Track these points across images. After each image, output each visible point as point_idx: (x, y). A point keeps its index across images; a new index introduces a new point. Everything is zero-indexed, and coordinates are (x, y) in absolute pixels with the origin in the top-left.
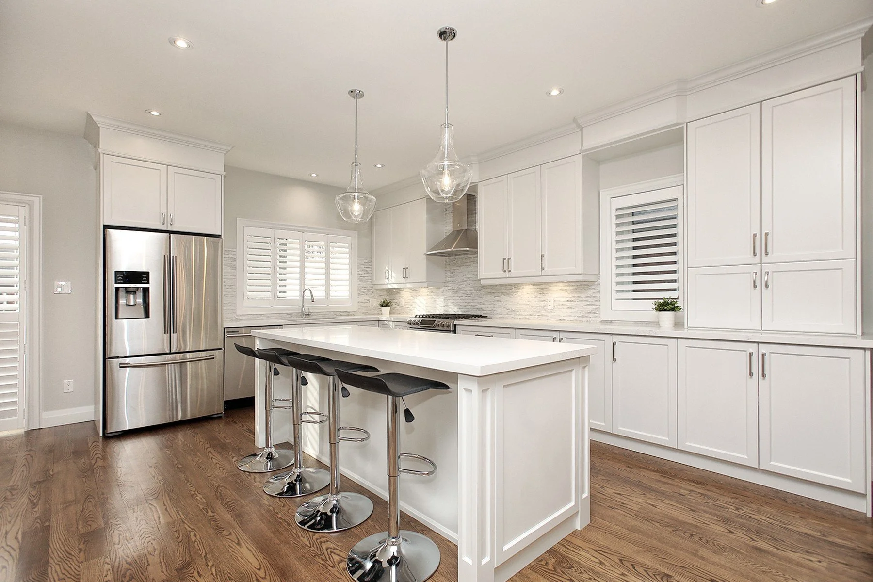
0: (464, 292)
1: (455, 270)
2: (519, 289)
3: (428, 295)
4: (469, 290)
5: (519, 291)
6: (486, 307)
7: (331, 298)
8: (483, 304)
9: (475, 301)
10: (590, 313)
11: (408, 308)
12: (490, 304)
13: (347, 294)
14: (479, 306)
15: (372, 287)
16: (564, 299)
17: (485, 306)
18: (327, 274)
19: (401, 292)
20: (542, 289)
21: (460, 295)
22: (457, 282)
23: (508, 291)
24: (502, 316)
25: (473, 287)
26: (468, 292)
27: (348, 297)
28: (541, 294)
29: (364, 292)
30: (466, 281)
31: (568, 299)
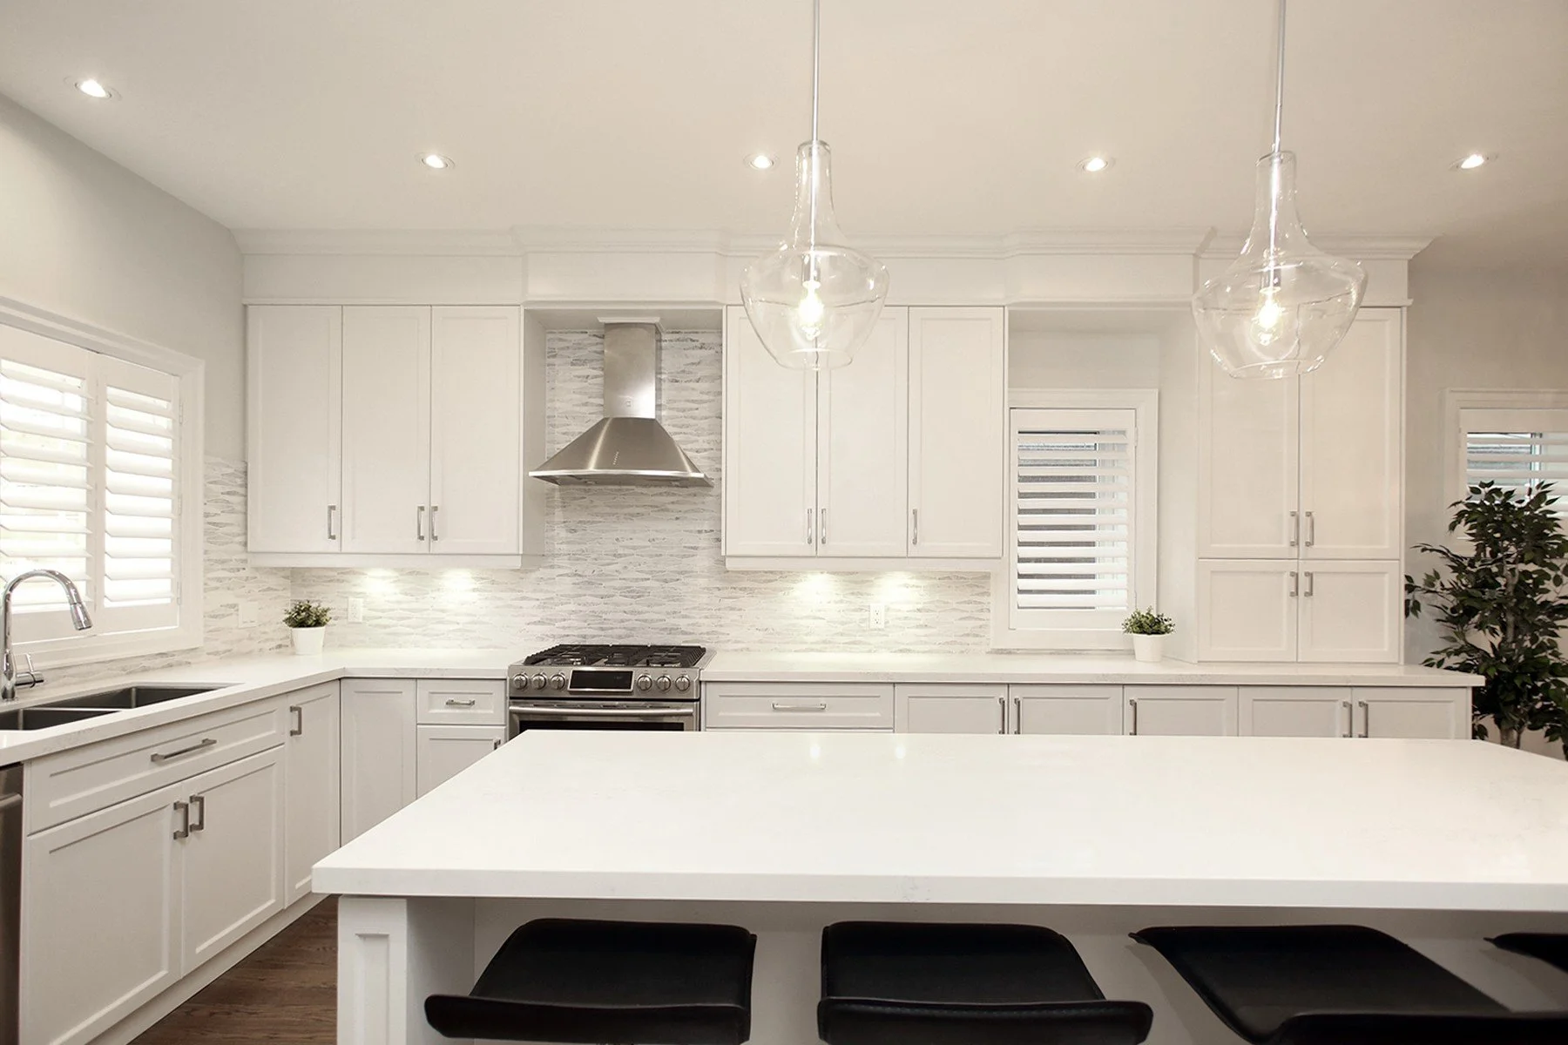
0: (617, 584)
1: (584, 522)
2: (794, 582)
3: (474, 590)
4: (637, 580)
5: (793, 585)
6: (694, 625)
7: (107, 604)
8: (685, 617)
9: (656, 608)
10: (968, 635)
11: (385, 627)
12: (706, 617)
13: (165, 586)
14: (671, 621)
15: (245, 561)
16: (911, 607)
17: (691, 621)
18: (96, 508)
19: (345, 577)
20: (856, 582)
21: (602, 592)
22: (593, 556)
23: (763, 585)
24: (743, 646)
25: (651, 572)
26: (634, 585)
27: (168, 601)
28: (853, 594)
29: (219, 580)
30: (625, 555)
31: (920, 606)
